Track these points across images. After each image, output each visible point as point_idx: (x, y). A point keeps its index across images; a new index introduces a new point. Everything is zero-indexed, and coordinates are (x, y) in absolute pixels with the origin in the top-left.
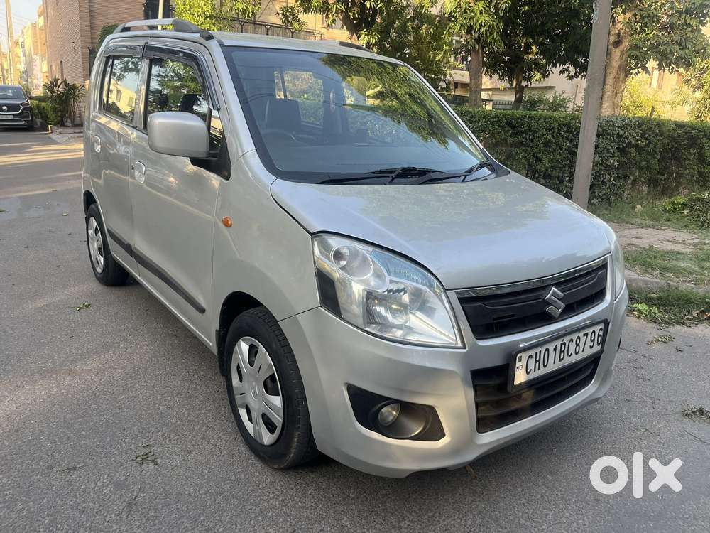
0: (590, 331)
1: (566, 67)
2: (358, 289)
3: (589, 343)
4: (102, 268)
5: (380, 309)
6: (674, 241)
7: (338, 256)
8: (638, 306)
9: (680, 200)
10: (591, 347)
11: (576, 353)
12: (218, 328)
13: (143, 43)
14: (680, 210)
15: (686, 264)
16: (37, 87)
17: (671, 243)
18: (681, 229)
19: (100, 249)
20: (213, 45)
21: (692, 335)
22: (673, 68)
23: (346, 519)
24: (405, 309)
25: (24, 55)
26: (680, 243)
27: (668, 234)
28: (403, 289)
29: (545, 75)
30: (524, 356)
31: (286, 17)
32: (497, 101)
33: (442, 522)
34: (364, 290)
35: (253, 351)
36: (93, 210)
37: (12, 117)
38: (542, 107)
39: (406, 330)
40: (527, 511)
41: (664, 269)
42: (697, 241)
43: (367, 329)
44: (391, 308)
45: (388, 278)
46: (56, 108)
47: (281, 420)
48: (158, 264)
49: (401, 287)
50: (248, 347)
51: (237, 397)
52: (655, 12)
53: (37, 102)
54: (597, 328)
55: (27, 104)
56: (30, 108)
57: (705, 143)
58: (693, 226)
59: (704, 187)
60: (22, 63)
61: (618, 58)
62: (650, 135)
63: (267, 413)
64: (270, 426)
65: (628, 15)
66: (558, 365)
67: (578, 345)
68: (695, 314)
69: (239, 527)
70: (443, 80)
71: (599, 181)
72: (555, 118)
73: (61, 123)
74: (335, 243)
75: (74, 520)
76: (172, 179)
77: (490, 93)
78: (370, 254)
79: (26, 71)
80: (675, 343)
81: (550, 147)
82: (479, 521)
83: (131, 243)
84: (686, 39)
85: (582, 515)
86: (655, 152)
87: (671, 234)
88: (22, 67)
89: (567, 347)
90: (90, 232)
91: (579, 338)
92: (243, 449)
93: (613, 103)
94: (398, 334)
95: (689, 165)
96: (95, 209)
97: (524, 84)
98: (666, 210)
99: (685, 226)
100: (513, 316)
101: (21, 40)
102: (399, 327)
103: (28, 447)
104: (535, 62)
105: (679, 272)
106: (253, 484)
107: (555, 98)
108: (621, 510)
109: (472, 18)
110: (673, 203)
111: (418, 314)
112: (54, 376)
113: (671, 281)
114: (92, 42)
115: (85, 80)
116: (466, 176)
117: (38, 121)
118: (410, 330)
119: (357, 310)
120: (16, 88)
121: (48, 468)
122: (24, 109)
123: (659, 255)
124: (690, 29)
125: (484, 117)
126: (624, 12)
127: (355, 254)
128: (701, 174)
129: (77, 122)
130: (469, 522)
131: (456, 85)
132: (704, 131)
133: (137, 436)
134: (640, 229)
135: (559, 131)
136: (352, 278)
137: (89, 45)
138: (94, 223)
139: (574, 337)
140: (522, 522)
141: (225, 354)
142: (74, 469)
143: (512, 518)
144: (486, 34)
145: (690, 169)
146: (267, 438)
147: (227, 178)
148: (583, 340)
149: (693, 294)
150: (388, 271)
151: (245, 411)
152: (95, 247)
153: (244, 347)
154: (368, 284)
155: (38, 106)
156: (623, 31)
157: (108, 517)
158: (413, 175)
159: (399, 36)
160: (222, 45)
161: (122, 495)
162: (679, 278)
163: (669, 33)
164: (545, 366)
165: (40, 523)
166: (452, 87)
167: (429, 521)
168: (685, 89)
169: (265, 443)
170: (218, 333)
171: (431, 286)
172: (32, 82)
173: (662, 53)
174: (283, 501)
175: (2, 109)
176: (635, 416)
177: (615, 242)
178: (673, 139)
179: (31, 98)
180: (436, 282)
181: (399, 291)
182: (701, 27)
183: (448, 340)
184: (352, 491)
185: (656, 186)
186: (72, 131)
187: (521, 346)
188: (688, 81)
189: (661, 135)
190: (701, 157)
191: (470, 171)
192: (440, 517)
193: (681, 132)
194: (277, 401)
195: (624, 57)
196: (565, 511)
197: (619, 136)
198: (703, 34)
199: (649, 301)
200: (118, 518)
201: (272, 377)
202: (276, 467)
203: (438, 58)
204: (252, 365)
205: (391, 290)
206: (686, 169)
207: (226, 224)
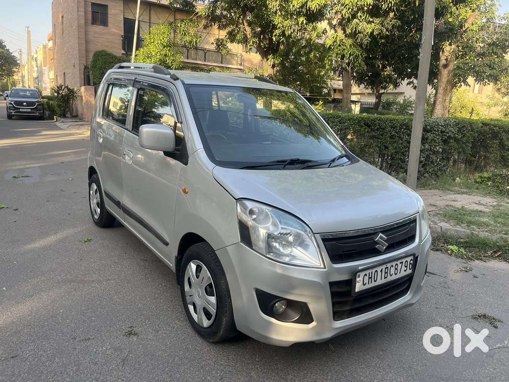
0: (404, 260)
1: (411, 80)
2: (263, 232)
3: (404, 268)
4: (99, 216)
5: (276, 244)
6: (479, 204)
7: (251, 212)
8: (451, 247)
9: (486, 175)
10: (405, 271)
11: (396, 274)
12: (176, 255)
13: (133, 78)
14: (486, 182)
15: (485, 220)
16: (45, 89)
17: (477, 205)
18: (485, 195)
19: (98, 204)
20: (179, 84)
21: (486, 267)
22: (486, 82)
23: (253, 373)
24: (290, 244)
25: (37, 67)
26: (484, 205)
27: (475, 199)
28: (289, 233)
29: (396, 85)
30: (362, 274)
31: (218, 45)
32: (364, 102)
33: (312, 376)
34: (266, 233)
35: (199, 269)
36: (95, 178)
37: (30, 110)
38: (395, 107)
39: (291, 257)
40: (365, 372)
41: (470, 223)
42: (495, 203)
43: (268, 256)
44: (282, 243)
45: (280, 226)
46: (60, 105)
47: (215, 311)
48: (138, 214)
49: (289, 231)
50: (196, 266)
51: (188, 298)
52: (472, 45)
53: (47, 100)
54: (409, 259)
55: (41, 102)
56: (42, 105)
57: (504, 136)
58: (494, 193)
59: (505, 166)
60: (35, 72)
61: (446, 75)
62: (464, 131)
63: (206, 307)
64: (208, 315)
65: (453, 46)
66: (384, 281)
67: (396, 269)
68: (489, 253)
69: (189, 375)
70: (325, 88)
71: (429, 161)
72: (397, 120)
73: (63, 115)
74: (250, 205)
75: (90, 369)
76: (139, 156)
77: (359, 96)
78: (270, 212)
79: (38, 77)
80: (474, 272)
81: (394, 139)
82: (335, 377)
83: (121, 201)
84: (494, 63)
85: (400, 375)
86: (469, 143)
87: (477, 198)
88: (35, 75)
89: (389, 270)
90: (91, 192)
91: (397, 264)
92: (190, 331)
93: (443, 106)
94: (287, 259)
95: (493, 151)
96: (96, 178)
97: (382, 91)
98: (476, 182)
99: (489, 193)
100: (355, 250)
101: (35, 56)
102: (287, 255)
103: (59, 326)
104: (389, 76)
105: (479, 225)
106: (197, 351)
107: (405, 101)
108: (425, 374)
109: (344, 50)
110: (481, 177)
111: (299, 248)
112: (73, 284)
113: (474, 230)
114: (86, 61)
115: (81, 86)
116: (331, 164)
117: (47, 113)
118: (294, 257)
119: (262, 245)
120: (33, 90)
121: (72, 338)
122: (38, 105)
123: (467, 213)
124: (496, 56)
125: (349, 120)
126: (450, 45)
127: (261, 212)
128: (502, 157)
129: (74, 114)
130: (329, 377)
131: (335, 90)
132: (504, 128)
133: (125, 321)
134: (457, 195)
135: (400, 129)
136: (259, 226)
137: (85, 63)
138: (95, 187)
139: (394, 264)
140: (362, 378)
141: (181, 271)
142: (89, 339)
143: (356, 376)
144: (354, 60)
145: (495, 153)
146: (206, 323)
147: (186, 164)
148: (400, 266)
149: (488, 239)
150: (280, 222)
151: (192, 307)
152: (94, 202)
153: (193, 266)
154: (269, 230)
155: (48, 104)
156: (449, 57)
157: (111, 367)
158: (297, 163)
159: (295, 58)
160: (184, 84)
161: (118, 355)
162: (479, 229)
163: (482, 58)
164: (375, 281)
165: (70, 370)
166: (332, 92)
167: (304, 376)
168: (497, 95)
169: (205, 326)
170: (177, 258)
171: (305, 231)
172: (41, 85)
173: (477, 72)
174: (215, 361)
175: (23, 104)
176: (440, 318)
177: (423, 207)
178: (480, 133)
179: (43, 98)
180: (309, 229)
181: (287, 234)
182: (504, 54)
183: (315, 263)
184: (258, 357)
185: (470, 165)
186: (71, 120)
187: (360, 268)
188: (499, 89)
189: (472, 131)
190: (502, 145)
191: (333, 161)
192: (311, 374)
193: (486, 128)
194: (213, 299)
195: (450, 75)
196: (389, 373)
197: (442, 132)
198: (506, 59)
199: (458, 244)
200: (117, 368)
201: (210, 285)
202: (211, 341)
203: (322, 73)
204: (198, 277)
205: (283, 233)
206: (491, 153)
207: (185, 192)
